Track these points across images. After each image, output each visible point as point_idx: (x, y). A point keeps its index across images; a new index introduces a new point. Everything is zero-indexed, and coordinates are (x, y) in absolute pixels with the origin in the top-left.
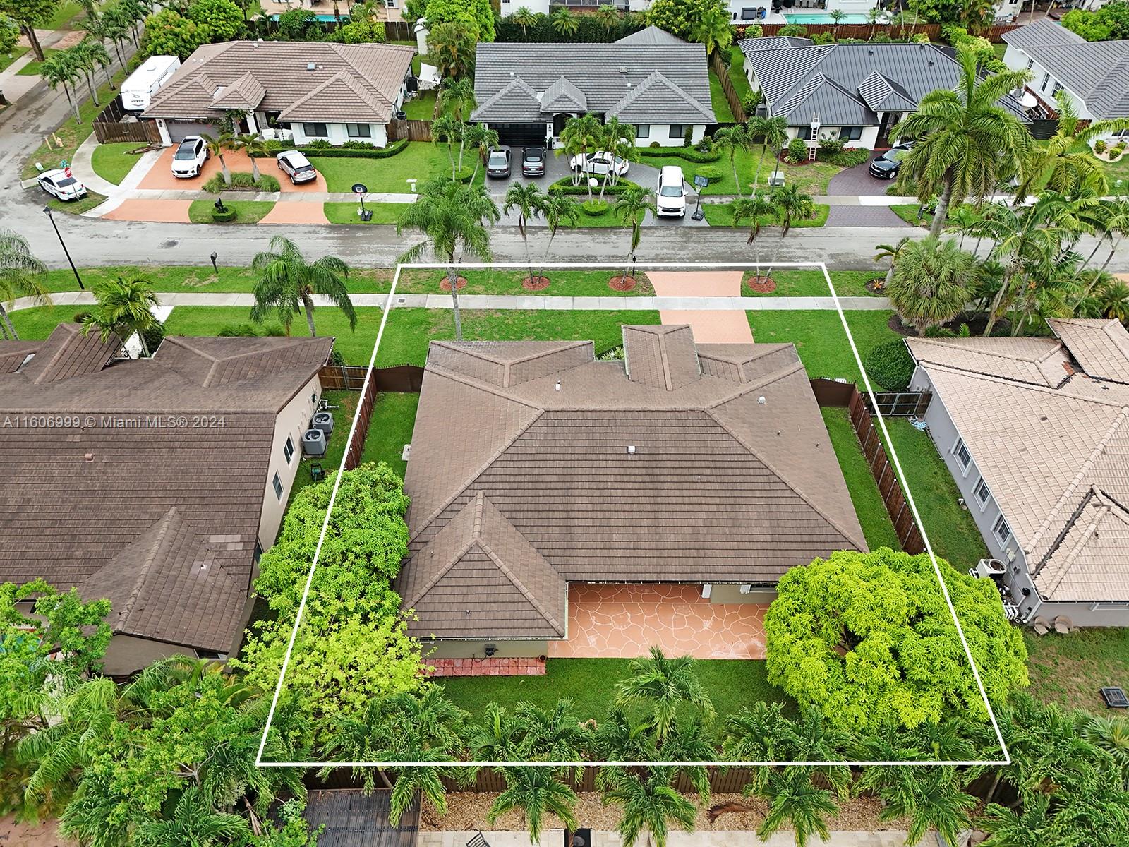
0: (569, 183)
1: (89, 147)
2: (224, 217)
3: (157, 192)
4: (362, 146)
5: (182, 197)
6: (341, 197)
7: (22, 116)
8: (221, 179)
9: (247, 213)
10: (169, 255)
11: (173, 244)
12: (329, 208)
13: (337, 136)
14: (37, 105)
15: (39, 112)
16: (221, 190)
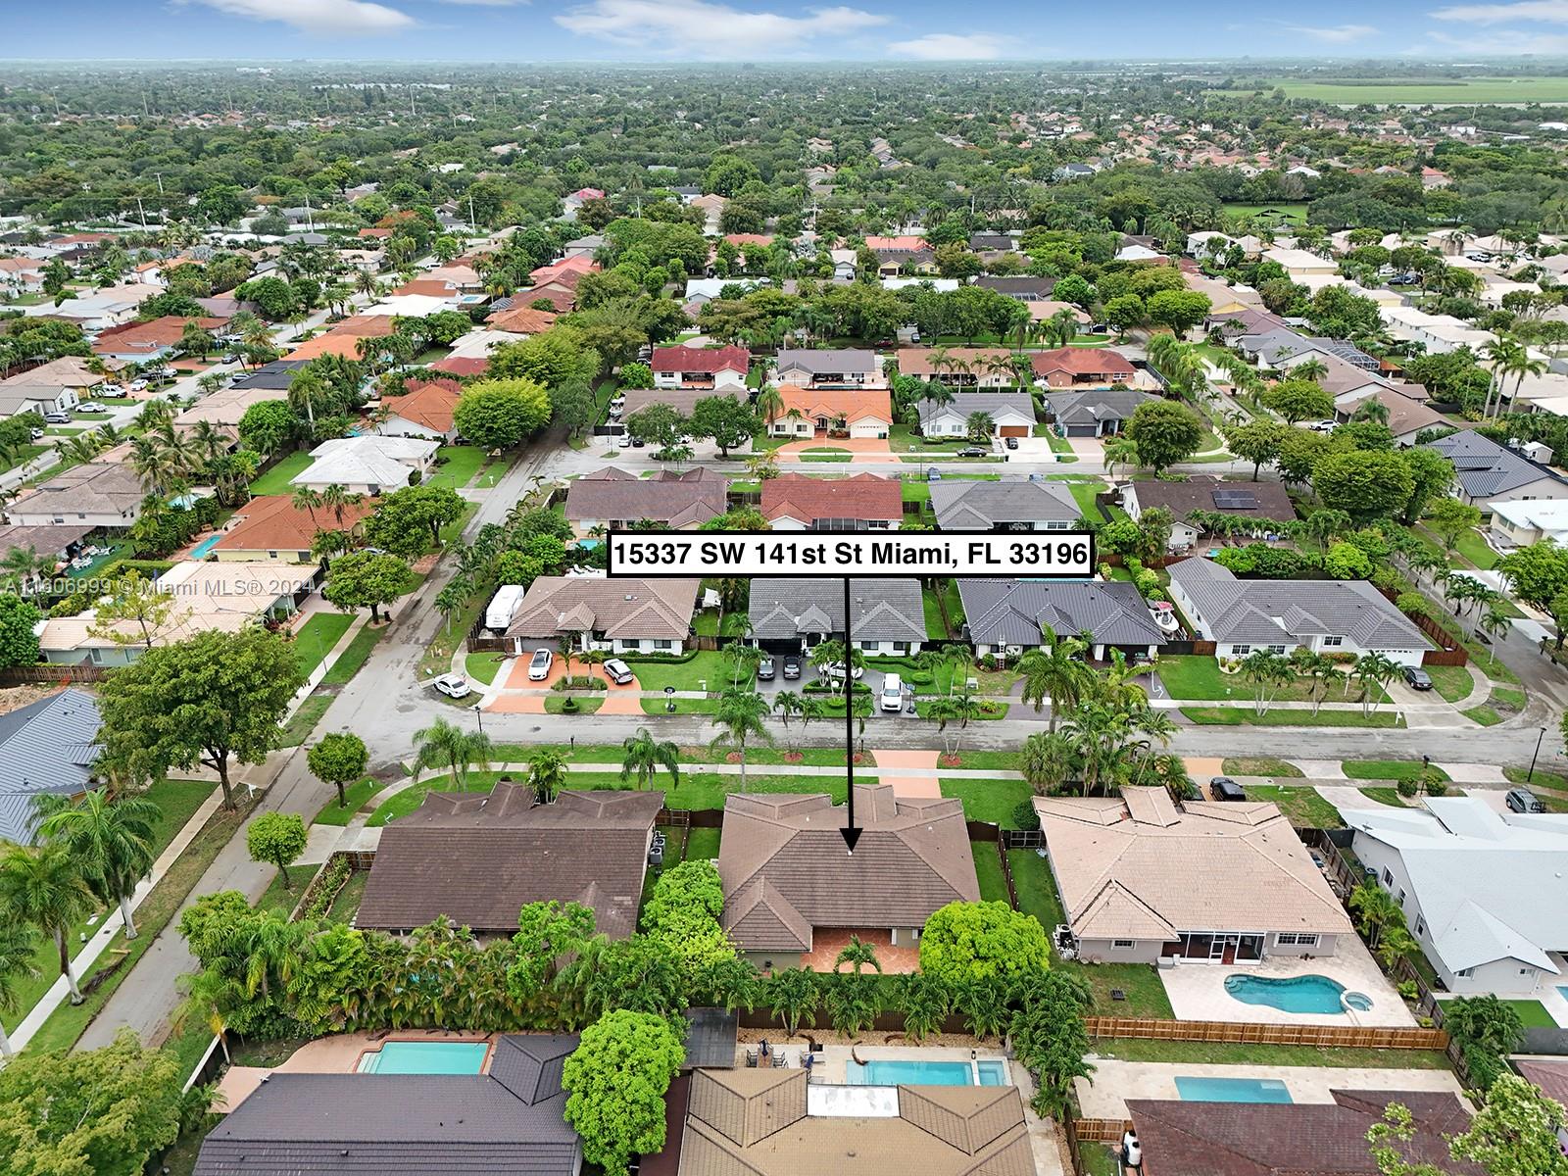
0: (818, 684)
1: (461, 656)
2: (570, 709)
3: (519, 691)
4: (664, 655)
5: (537, 694)
6: (651, 694)
7: (404, 631)
8: (565, 681)
9: (586, 707)
10: (537, 737)
11: (538, 729)
12: (644, 702)
13: (646, 648)
14: (412, 621)
15: (416, 627)
16: (565, 688)
